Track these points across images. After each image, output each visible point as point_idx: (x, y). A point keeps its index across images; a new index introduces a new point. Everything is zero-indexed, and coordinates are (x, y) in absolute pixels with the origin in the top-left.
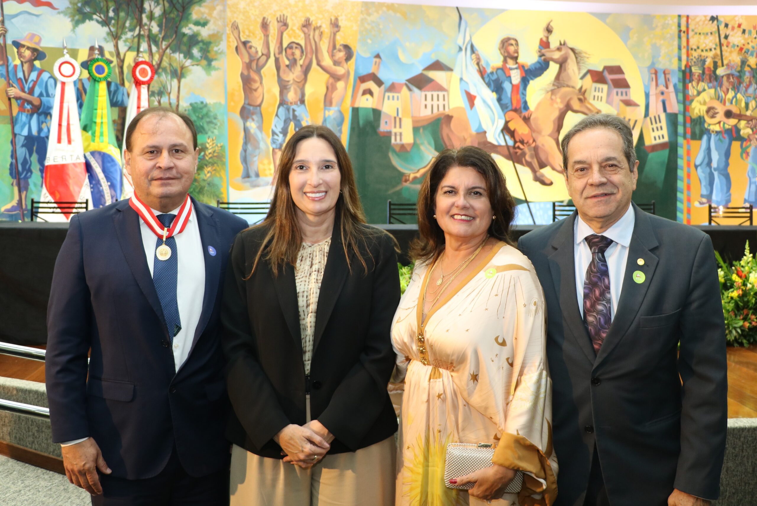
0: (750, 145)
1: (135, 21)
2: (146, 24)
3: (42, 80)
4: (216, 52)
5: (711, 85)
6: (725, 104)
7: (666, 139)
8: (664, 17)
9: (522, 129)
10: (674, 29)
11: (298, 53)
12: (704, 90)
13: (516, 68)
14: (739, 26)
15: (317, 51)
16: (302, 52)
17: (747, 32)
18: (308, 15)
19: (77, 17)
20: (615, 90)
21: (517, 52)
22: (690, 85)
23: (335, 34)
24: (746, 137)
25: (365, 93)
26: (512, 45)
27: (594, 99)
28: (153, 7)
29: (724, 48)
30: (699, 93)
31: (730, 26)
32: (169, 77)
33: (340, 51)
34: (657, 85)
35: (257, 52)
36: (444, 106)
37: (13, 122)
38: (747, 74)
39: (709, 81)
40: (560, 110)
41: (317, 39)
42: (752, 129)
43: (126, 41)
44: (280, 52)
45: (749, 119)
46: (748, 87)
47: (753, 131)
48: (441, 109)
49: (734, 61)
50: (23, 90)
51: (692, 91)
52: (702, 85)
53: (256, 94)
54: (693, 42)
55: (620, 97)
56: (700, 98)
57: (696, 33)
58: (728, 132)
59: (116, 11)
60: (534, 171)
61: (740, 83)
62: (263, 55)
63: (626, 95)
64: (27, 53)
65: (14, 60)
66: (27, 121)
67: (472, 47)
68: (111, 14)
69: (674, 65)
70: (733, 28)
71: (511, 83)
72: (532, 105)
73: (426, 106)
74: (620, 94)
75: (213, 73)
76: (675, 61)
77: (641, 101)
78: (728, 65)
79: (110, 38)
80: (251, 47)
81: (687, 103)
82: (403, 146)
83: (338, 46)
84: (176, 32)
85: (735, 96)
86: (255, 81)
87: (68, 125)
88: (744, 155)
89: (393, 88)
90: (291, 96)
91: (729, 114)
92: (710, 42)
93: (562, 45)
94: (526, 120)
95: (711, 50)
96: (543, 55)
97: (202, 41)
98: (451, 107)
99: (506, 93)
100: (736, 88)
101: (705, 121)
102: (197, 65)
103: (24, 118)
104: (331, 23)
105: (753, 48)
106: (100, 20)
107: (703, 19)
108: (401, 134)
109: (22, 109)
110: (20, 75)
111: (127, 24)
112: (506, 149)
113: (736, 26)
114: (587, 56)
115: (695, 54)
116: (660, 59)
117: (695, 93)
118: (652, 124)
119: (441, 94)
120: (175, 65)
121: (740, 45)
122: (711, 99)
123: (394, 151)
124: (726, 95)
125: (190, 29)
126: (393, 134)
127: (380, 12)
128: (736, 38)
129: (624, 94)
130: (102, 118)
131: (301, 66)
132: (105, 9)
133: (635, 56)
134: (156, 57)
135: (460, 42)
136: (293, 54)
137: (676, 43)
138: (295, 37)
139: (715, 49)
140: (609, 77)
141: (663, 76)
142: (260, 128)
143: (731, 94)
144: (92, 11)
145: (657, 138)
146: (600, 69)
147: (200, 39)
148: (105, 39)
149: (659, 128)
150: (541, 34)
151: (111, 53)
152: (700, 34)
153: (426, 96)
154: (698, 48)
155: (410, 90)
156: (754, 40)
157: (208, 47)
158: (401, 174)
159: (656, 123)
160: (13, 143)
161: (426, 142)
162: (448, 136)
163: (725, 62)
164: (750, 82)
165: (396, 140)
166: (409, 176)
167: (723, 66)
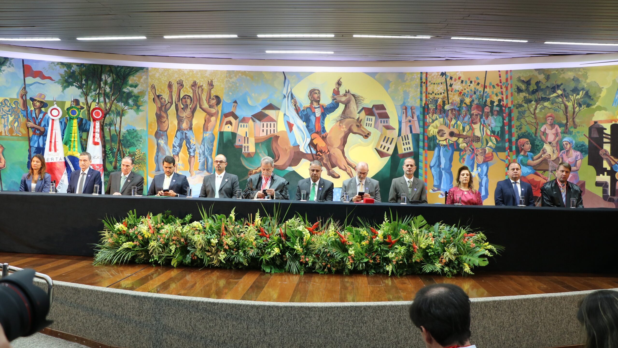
0: (466, 154)
1: (97, 86)
2: (103, 87)
3: (46, 118)
4: (142, 101)
5: (441, 116)
6: (449, 128)
7: (412, 150)
8: (411, 73)
9: (321, 144)
10: (418, 81)
11: (189, 101)
12: (437, 119)
13: (318, 107)
14: (459, 78)
15: (200, 100)
16: (191, 101)
17: (464, 82)
18: (195, 80)
19: (65, 84)
20: (380, 120)
21: (319, 97)
22: (428, 116)
23: (210, 90)
24: (463, 149)
25: (227, 123)
26: (316, 93)
27: (366, 125)
28: (107, 78)
29: (450, 92)
30: (433, 121)
31: (453, 79)
32: (115, 116)
33: (213, 99)
34: (406, 116)
35: (165, 101)
36: (274, 130)
37: (30, 140)
38: (464, 109)
39: (439, 113)
40: (345, 132)
41: (200, 93)
42: (467, 144)
43: (91, 97)
44: (179, 101)
45: (465, 137)
46: (465, 116)
47: (467, 145)
48: (272, 132)
49: (456, 100)
50: (35, 124)
51: (428, 120)
52: (435, 116)
53: (164, 124)
54: (430, 89)
55: (383, 124)
56: (434, 124)
57: (432, 84)
58: (452, 145)
59: (86, 81)
60: (328, 169)
61: (459, 114)
62: (168, 102)
63: (387, 123)
64: (38, 104)
65: (31, 107)
66: (37, 140)
67: (292, 95)
68: (84, 82)
69: (417, 104)
70: (455, 80)
71: (315, 116)
72: (328, 130)
73: (263, 130)
74: (383, 122)
75: (140, 113)
76: (418, 101)
77: (396, 126)
78: (452, 103)
79: (83, 95)
80: (162, 98)
81: (426, 127)
82: (249, 154)
83: (212, 97)
84: (120, 91)
85: (456, 123)
86: (164, 117)
87: (55, 142)
88: (462, 160)
89: (244, 120)
90: (184, 125)
91: (452, 134)
92: (441, 88)
93: (347, 92)
94: (324, 138)
95: (441, 94)
96: (335, 99)
97: (134, 96)
98: (278, 131)
99: (312, 121)
100: (457, 118)
101: (437, 139)
102: (131, 109)
103: (35, 138)
104: (208, 84)
105: (468, 92)
106: (77, 85)
107: (437, 74)
108: (248, 147)
109: (34, 133)
110: (34, 115)
111: (92, 88)
112: (311, 155)
113: (457, 78)
114: (363, 99)
115: (431, 97)
116: (409, 100)
117: (431, 121)
118: (403, 141)
119: (272, 123)
120: (118, 109)
121: (460, 90)
122: (441, 124)
123: (244, 157)
124: (450, 123)
125: (128, 89)
126: (243, 147)
127: (237, 76)
128: (457, 86)
129: (386, 122)
130: (74, 138)
131: (190, 108)
132: (80, 80)
133: (393, 99)
134: (108, 105)
135: (285, 92)
136: (186, 102)
137: (419, 90)
138: (187, 92)
139: (444, 93)
140: (376, 112)
141: (411, 110)
142: (166, 143)
143: (453, 122)
144: (73, 81)
145: (406, 149)
146: (371, 107)
147: (133, 95)
148: (80, 96)
149: (408, 143)
150: (334, 86)
151: (83, 103)
152: (434, 84)
153: (263, 124)
154: (433, 93)
155: (254, 121)
156: (469, 87)
157: (137, 99)
158: (248, 170)
159: (406, 140)
160: (29, 151)
161: (263, 152)
162: (276, 148)
163: (450, 101)
164: (466, 113)
165: (245, 150)
166: (252, 171)
167: (449, 104)
